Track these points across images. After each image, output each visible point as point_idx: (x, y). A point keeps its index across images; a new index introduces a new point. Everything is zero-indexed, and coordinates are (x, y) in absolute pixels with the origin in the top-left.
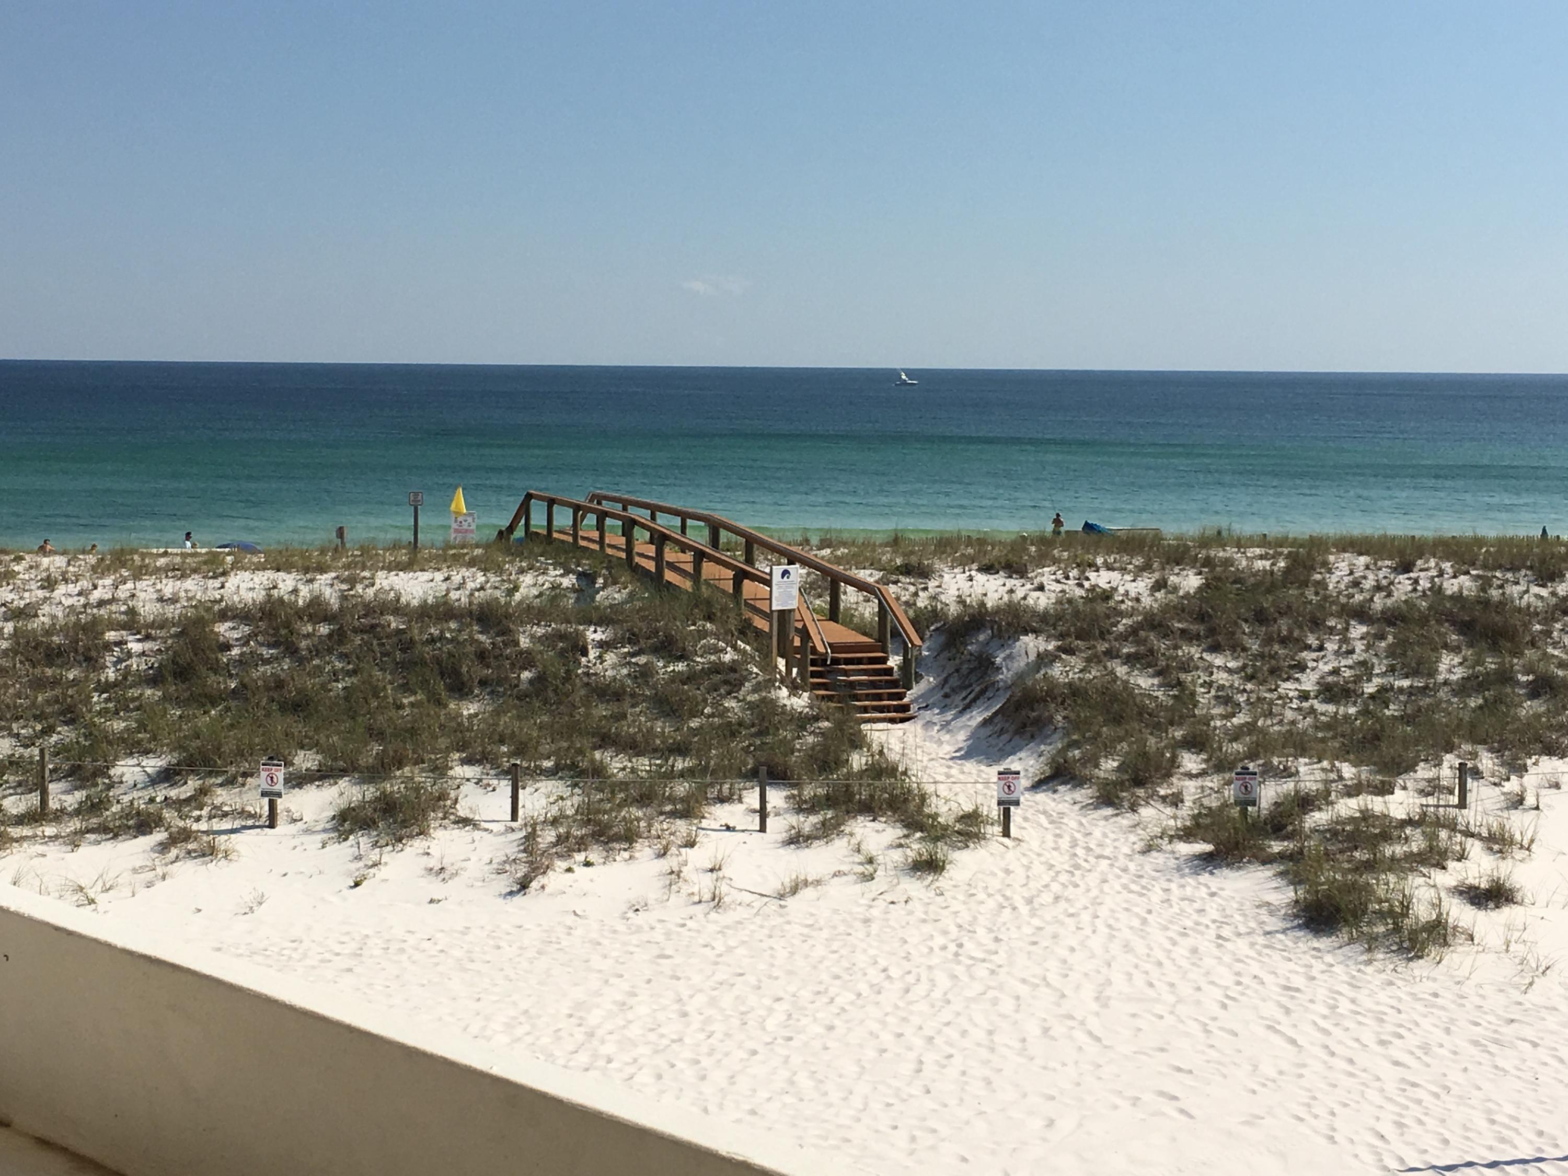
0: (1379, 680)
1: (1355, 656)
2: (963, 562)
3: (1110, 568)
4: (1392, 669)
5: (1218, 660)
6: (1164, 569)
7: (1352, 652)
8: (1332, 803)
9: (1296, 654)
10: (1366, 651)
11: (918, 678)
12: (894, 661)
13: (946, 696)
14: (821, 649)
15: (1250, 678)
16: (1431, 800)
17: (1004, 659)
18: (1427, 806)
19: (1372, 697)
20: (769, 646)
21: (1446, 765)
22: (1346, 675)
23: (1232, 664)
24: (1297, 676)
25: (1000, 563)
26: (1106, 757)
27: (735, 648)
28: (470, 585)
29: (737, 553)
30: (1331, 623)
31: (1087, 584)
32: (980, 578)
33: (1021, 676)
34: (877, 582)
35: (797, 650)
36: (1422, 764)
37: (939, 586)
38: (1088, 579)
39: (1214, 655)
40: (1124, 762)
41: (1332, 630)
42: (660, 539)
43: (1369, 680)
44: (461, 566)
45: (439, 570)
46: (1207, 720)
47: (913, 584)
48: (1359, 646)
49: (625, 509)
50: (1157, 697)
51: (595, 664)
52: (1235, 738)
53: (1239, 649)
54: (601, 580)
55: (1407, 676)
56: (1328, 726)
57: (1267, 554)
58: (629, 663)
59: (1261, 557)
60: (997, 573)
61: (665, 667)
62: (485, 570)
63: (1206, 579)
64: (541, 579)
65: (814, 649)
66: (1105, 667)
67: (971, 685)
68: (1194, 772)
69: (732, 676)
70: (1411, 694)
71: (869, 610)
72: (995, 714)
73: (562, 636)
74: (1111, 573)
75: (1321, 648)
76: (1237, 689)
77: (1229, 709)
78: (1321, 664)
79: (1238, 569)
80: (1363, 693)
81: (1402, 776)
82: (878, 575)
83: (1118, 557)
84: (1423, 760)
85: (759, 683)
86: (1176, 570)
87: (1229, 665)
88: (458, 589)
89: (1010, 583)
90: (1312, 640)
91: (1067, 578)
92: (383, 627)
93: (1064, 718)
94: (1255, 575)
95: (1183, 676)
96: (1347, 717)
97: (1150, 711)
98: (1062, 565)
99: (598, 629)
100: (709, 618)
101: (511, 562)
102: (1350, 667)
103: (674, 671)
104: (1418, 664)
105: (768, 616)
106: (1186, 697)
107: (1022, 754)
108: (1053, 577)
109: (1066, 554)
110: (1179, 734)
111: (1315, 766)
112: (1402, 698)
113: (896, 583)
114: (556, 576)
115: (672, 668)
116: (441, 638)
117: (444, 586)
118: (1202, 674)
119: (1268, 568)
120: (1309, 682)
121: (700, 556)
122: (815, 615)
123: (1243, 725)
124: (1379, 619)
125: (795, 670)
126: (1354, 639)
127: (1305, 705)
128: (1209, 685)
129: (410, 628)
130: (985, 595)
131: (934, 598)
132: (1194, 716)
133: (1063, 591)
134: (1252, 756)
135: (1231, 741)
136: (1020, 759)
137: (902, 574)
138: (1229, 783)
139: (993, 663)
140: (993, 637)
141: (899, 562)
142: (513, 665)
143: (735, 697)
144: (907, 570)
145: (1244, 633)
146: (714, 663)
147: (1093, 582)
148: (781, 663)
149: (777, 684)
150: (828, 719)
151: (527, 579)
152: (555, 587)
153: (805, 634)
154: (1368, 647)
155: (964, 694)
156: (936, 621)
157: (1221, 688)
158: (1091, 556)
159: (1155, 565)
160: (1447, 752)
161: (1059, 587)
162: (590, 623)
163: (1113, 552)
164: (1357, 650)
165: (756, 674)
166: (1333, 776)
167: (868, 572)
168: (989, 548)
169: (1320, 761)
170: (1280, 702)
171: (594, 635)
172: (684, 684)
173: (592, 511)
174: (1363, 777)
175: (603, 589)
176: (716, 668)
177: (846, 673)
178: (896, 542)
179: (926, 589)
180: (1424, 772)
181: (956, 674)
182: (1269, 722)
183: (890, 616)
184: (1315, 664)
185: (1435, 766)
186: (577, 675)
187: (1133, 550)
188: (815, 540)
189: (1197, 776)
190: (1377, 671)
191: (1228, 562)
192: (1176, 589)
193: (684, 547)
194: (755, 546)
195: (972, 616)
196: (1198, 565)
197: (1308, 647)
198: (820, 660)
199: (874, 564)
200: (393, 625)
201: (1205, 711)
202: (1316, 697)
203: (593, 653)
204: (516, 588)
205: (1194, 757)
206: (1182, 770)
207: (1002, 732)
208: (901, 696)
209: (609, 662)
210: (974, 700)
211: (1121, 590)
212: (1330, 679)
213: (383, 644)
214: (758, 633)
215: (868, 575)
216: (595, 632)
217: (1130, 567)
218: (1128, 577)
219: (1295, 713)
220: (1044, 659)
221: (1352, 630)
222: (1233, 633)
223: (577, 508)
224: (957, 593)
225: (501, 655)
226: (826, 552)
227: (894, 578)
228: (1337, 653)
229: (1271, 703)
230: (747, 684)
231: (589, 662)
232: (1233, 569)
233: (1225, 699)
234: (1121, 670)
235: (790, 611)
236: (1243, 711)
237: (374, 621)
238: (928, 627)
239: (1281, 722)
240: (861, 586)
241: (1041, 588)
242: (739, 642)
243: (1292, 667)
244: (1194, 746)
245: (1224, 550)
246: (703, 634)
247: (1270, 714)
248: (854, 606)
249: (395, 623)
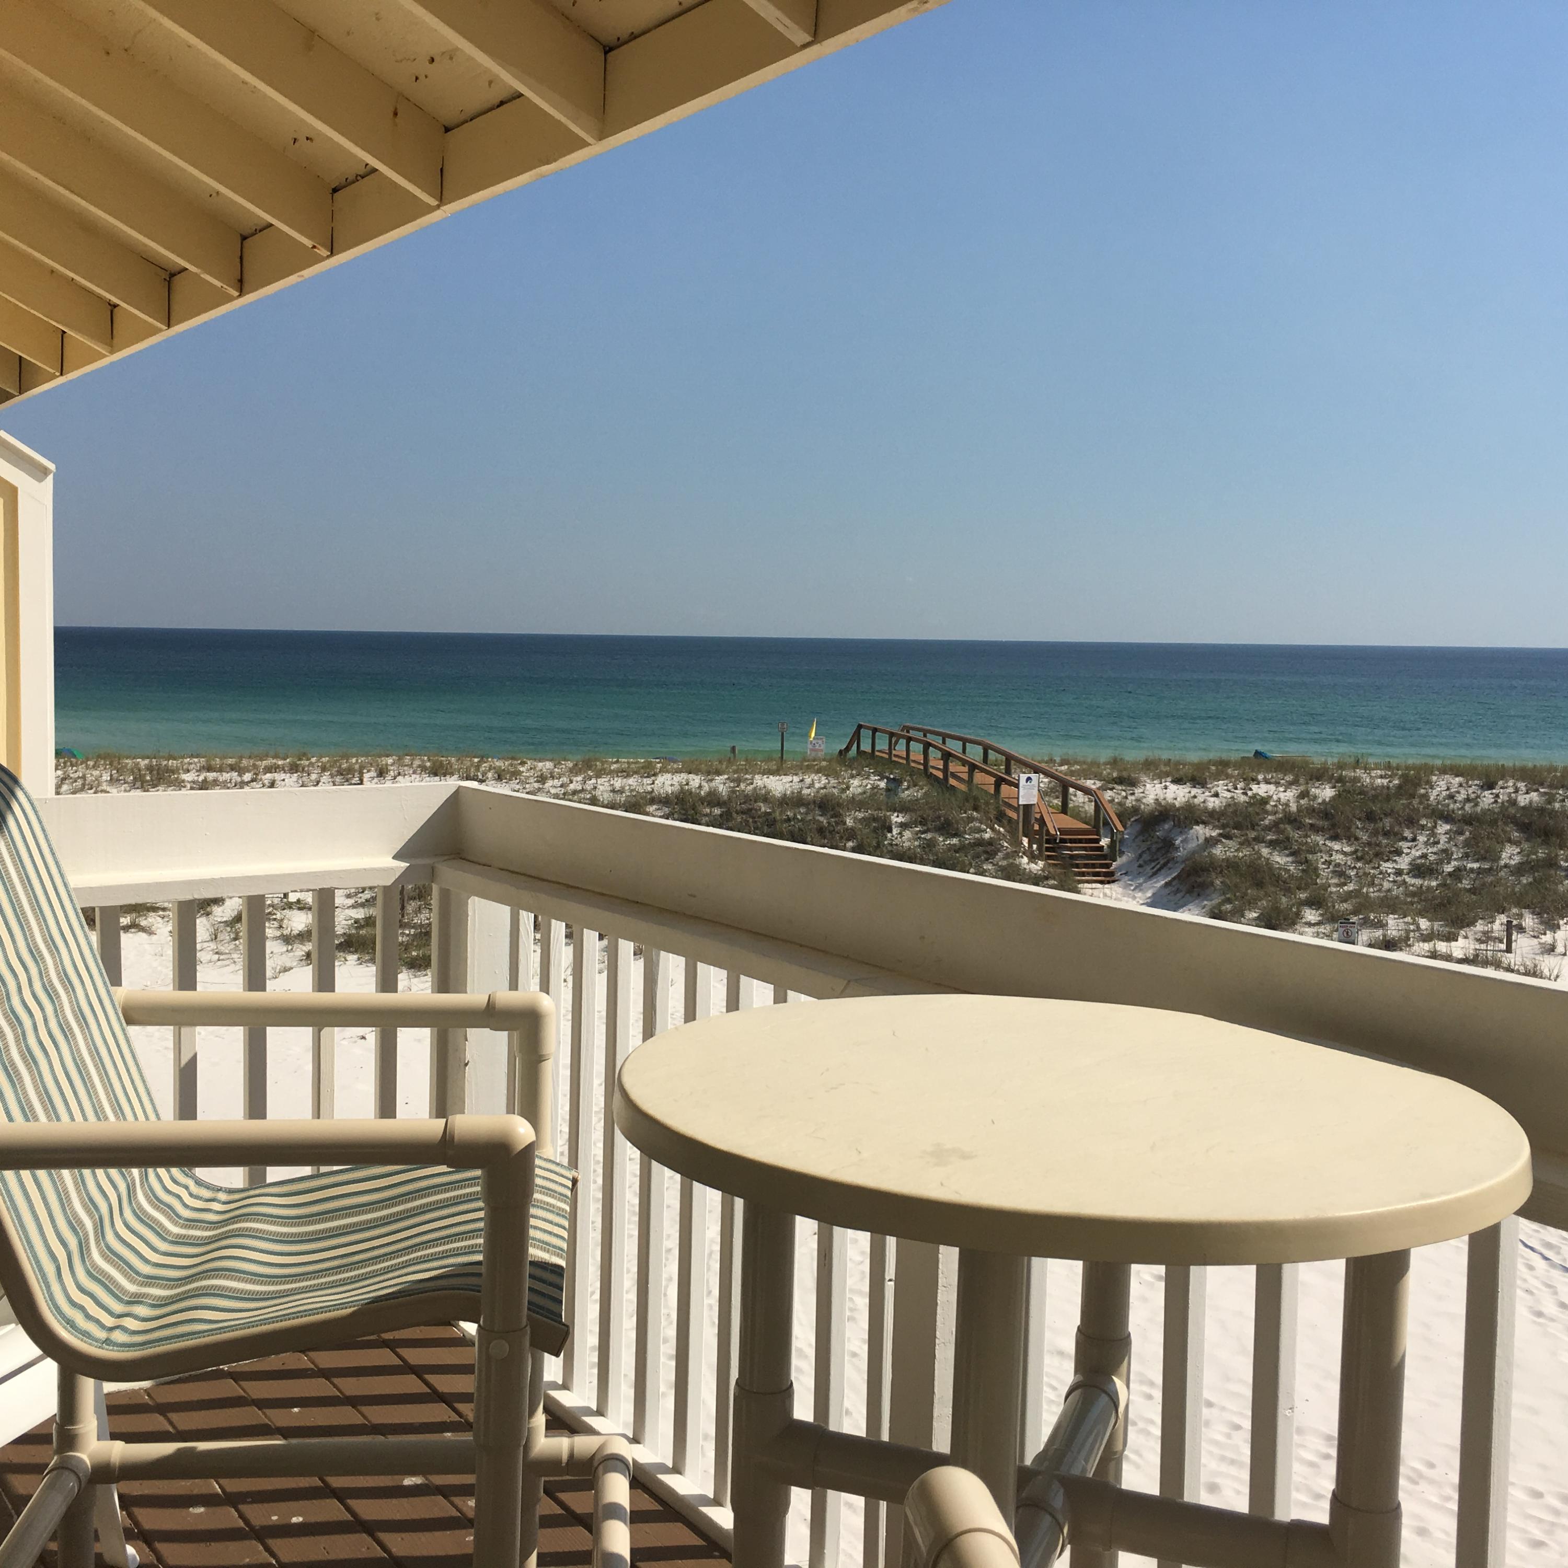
0: (1455, 863)
1: (1439, 846)
2: (1161, 776)
3: (1268, 782)
4: (1466, 856)
5: (1336, 846)
6: (1307, 783)
7: (1438, 843)
8: (1410, 946)
9: (1395, 843)
10: (1449, 842)
11: (1122, 853)
12: (1105, 842)
13: (1140, 866)
14: (1052, 832)
15: (1358, 859)
16: (1483, 946)
17: (1182, 842)
18: (1479, 950)
19: (1450, 874)
20: (1017, 829)
21: (1498, 922)
22: (1431, 858)
23: (1347, 849)
24: (1395, 858)
25: (1186, 777)
26: (1250, 910)
27: (993, 829)
28: (817, 785)
29: (1002, 767)
30: (1423, 822)
31: (1250, 793)
32: (1173, 787)
33: (1193, 853)
34: (1099, 789)
35: (1036, 832)
36: (1480, 921)
37: (1143, 793)
38: (1251, 789)
39: (1334, 843)
40: (1261, 914)
41: (1423, 827)
42: (947, 756)
43: (1449, 863)
44: (812, 772)
45: (796, 775)
46: (1326, 887)
47: (1124, 791)
48: (1443, 839)
49: (925, 736)
50: (1290, 870)
51: (896, 838)
52: (1345, 901)
53: (1353, 839)
54: (906, 784)
55: (1477, 861)
56: (1413, 894)
57: (1386, 774)
58: (920, 838)
59: (1381, 777)
60: (1185, 784)
61: (944, 841)
62: (827, 776)
63: (1339, 791)
64: (865, 782)
65: (1048, 831)
66: (1254, 850)
67: (1157, 859)
68: (1313, 922)
69: (989, 849)
70: (1479, 873)
71: (1090, 808)
72: (1174, 879)
73: (875, 819)
74: (1269, 786)
75: (1414, 840)
76: (1349, 866)
77: (1342, 880)
78: (1413, 851)
79: (1363, 785)
80: (1443, 872)
81: (1465, 929)
82: (1099, 784)
83: (1274, 775)
84: (1481, 919)
85: (1008, 854)
86: (1317, 784)
87: (1344, 849)
88: (808, 788)
89: (1194, 791)
90: (1407, 834)
91: (1236, 788)
92: (756, 810)
93: (1221, 882)
94: (1375, 789)
95: (1310, 857)
96: (1429, 888)
97: (1283, 879)
98: (1233, 780)
99: (900, 815)
100: (976, 809)
101: (846, 771)
102: (1435, 853)
103: (949, 844)
104: (1487, 852)
105: (1016, 809)
106: (1310, 870)
107: (1190, 906)
108: (1226, 788)
109: (1236, 772)
110: (1303, 896)
111: (1401, 920)
112: (1472, 876)
113: (1111, 789)
114: (875, 780)
115: (948, 842)
116: (795, 818)
117: (800, 785)
118: (1324, 855)
119: (1385, 784)
120: (1403, 863)
121: (973, 767)
122: (1049, 808)
123: (1352, 891)
124: (1459, 821)
125: (1035, 846)
126: (1440, 834)
127: (1399, 878)
128: (1328, 863)
129: (774, 811)
130: (1176, 799)
131: (1138, 800)
132: (1316, 884)
133: (1232, 798)
134: (1355, 913)
135: (1342, 902)
136: (1190, 910)
137: (1116, 783)
138: (1337, 931)
139: (1174, 844)
140: (1174, 826)
141: (1115, 775)
142: (841, 838)
143: (991, 863)
144: (1120, 781)
145: (1358, 828)
146: (977, 839)
147: (1254, 792)
148: (1025, 841)
149: (1020, 854)
150: (1054, 879)
151: (855, 782)
152: (874, 787)
153: (1042, 821)
154: (1450, 839)
155: (1153, 864)
156: (1137, 815)
157: (1338, 865)
158: (1254, 774)
159: (1302, 781)
160: (1499, 913)
161: (1229, 795)
162: (895, 811)
163: (1271, 771)
164: (1441, 842)
165: (1007, 847)
166: (1412, 927)
167: (1092, 782)
168: (1181, 767)
169: (1405, 917)
170: (1381, 876)
171: (897, 818)
172: (956, 852)
173: (903, 737)
174: (1435, 929)
175: (907, 789)
176: (980, 843)
177: (1070, 849)
178: (1114, 762)
179: (1133, 794)
180: (1480, 926)
181: (1147, 852)
182: (1371, 890)
183: (1102, 812)
184: (1409, 851)
185: (1490, 923)
186: (884, 845)
187: (1286, 770)
188: (1058, 759)
189: (1314, 925)
190: (1455, 856)
191: (1356, 780)
192: (1315, 797)
193: (964, 762)
194: (1013, 762)
195: (1161, 813)
196: (1333, 781)
197: (1405, 839)
198: (1051, 840)
199: (1098, 776)
200: (763, 809)
201: (1324, 881)
202: (1408, 874)
203: (895, 831)
204: (848, 788)
205: (1314, 912)
206: (1304, 920)
207: (1178, 891)
208: (1108, 866)
209: (906, 837)
210: (1159, 870)
211: (1275, 797)
212: (1419, 861)
213: (755, 822)
214: (1010, 820)
215: (1090, 783)
216: (898, 816)
217: (1282, 782)
218: (1282, 789)
219: (1391, 884)
220: (1210, 842)
221: (1438, 827)
222: (1349, 828)
223: (892, 735)
224: (1155, 797)
225: (834, 830)
226: (1065, 768)
227: (1110, 786)
228: (1426, 843)
229: (1374, 876)
230: (999, 854)
231: (893, 836)
232: (1359, 785)
233: (1340, 873)
234: (1265, 851)
235: (1031, 805)
236: (1353, 882)
237: (750, 807)
238: (1129, 819)
239: (1379, 891)
240: (1086, 791)
241: (1216, 795)
242: (996, 826)
243: (1390, 852)
244: (1313, 904)
245: (1355, 771)
246: (971, 819)
247: (1372, 884)
248: (1081, 805)
249: (764, 808)
